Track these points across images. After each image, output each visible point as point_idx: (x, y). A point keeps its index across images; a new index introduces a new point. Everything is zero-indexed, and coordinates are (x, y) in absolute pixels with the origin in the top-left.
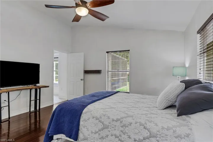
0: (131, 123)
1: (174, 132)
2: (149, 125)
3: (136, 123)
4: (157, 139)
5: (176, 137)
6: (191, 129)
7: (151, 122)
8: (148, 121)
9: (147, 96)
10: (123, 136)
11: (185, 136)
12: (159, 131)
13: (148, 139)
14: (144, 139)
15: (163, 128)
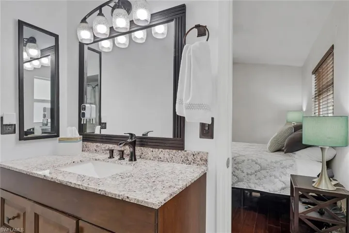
0: (244, 160)
1: (281, 164)
2: (259, 161)
3: (248, 160)
4: (267, 171)
5: (282, 168)
6: (295, 161)
7: (261, 158)
8: (259, 158)
9: (256, 144)
10: (236, 171)
11: (289, 166)
12: (268, 165)
13: (259, 171)
14: (256, 172)
15: (272, 162)
